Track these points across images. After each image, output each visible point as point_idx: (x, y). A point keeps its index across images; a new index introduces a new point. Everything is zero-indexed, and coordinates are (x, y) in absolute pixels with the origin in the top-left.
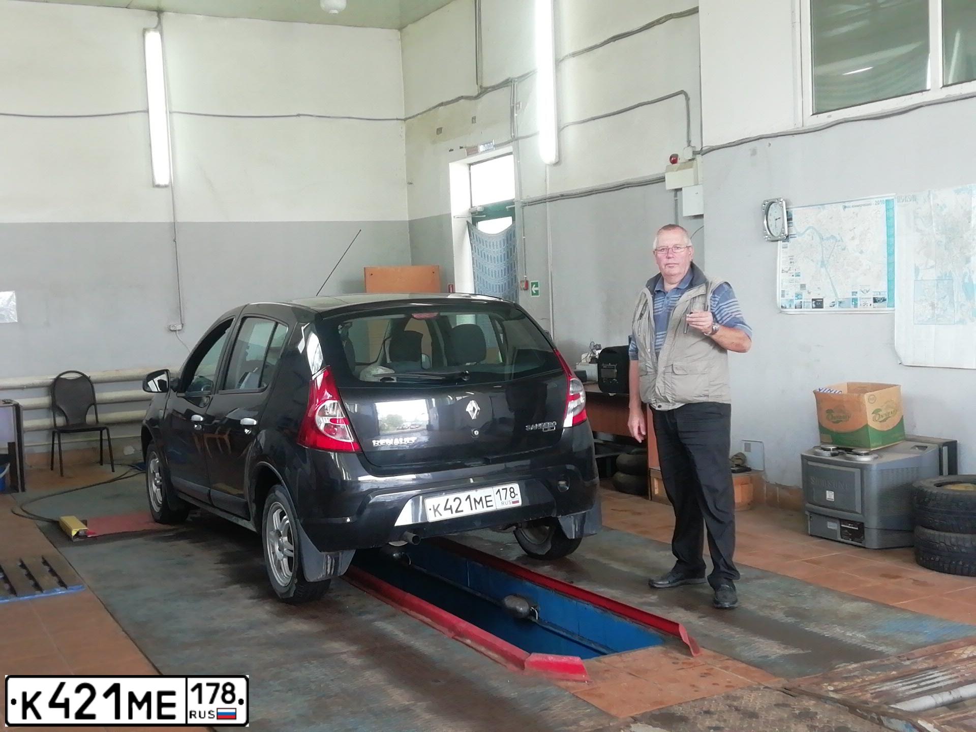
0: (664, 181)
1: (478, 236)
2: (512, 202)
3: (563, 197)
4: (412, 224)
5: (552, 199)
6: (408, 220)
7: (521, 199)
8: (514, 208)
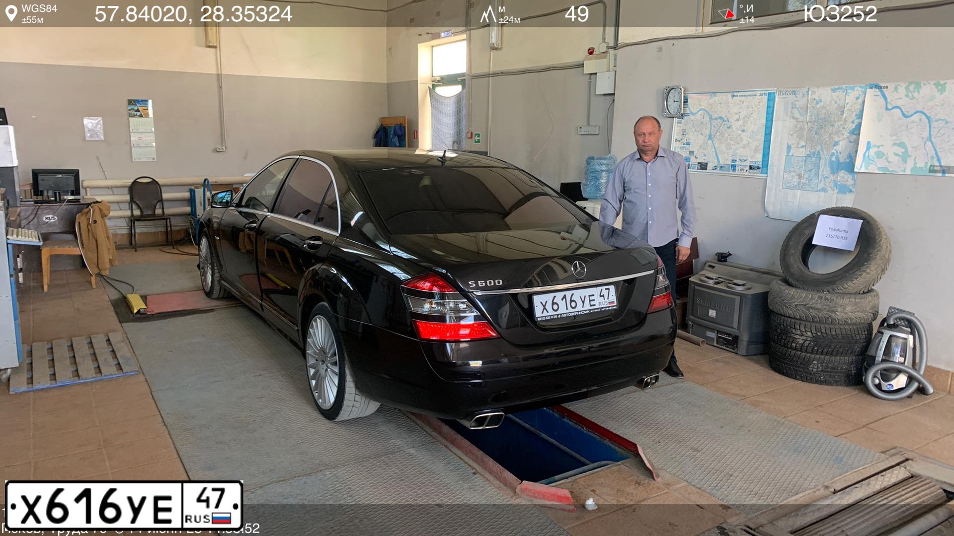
0: (583, 66)
1: (436, 97)
2: (463, 75)
3: (503, 73)
4: (389, 86)
5: (495, 75)
6: (386, 82)
7: (471, 72)
8: (465, 79)
